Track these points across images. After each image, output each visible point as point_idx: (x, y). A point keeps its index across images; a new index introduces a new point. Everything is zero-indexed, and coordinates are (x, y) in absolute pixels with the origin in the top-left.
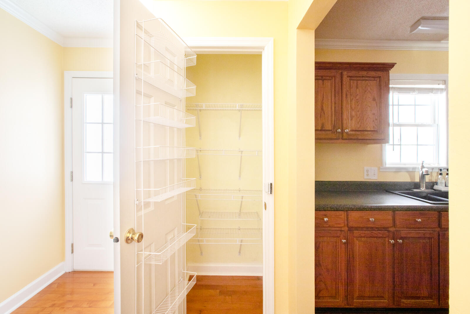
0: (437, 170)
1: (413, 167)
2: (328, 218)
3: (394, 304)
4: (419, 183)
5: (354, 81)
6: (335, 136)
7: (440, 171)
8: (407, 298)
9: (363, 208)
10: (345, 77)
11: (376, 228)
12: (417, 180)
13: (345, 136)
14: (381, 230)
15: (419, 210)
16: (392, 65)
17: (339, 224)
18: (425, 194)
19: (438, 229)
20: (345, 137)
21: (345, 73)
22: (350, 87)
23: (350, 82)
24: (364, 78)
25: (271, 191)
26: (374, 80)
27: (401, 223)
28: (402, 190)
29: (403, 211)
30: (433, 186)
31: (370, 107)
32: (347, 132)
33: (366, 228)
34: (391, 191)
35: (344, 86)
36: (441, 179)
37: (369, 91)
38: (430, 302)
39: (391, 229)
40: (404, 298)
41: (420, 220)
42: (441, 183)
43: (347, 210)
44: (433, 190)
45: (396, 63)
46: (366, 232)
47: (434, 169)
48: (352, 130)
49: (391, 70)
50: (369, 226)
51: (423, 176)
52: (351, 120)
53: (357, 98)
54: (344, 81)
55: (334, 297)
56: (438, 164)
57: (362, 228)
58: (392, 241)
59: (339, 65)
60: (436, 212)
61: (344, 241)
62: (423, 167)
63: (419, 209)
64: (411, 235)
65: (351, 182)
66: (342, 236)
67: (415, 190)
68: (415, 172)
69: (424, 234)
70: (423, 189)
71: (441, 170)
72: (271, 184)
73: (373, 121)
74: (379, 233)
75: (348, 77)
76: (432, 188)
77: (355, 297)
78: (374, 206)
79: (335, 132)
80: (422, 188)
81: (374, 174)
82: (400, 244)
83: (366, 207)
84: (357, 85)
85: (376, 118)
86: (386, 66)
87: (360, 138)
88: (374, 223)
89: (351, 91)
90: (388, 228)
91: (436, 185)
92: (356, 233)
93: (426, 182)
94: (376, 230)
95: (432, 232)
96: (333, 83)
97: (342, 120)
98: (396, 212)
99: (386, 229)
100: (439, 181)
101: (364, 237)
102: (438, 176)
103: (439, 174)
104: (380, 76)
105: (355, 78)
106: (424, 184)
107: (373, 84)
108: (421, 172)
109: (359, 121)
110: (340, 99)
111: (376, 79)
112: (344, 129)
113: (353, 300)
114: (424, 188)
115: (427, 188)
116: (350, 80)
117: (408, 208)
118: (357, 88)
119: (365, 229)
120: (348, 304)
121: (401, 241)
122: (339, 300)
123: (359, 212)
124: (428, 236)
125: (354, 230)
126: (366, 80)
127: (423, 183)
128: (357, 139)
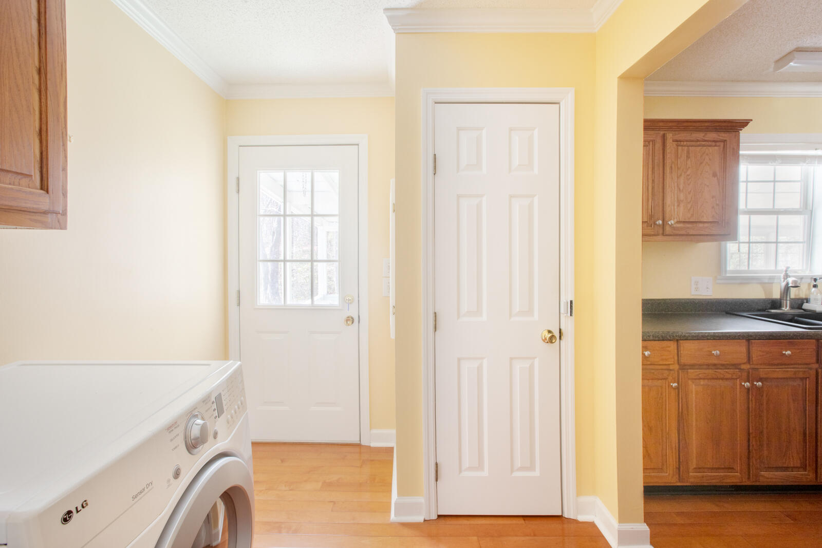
0: (809, 281)
1: (770, 276)
2: (650, 352)
3: (749, 478)
4: (780, 299)
5: (684, 147)
6: (652, 230)
7: (813, 281)
8: (769, 469)
9: (702, 336)
10: (669, 142)
11: (723, 365)
12: (776, 295)
13: (668, 230)
14: (728, 369)
15: (787, 338)
16: (744, 123)
17: (666, 360)
18: (790, 316)
19: (816, 366)
20: (667, 233)
21: (670, 136)
22: (677, 157)
23: (678, 149)
24: (698, 143)
25: (571, 312)
26: (715, 146)
27: (760, 357)
28: (753, 311)
29: (763, 339)
30: (802, 304)
31: (708, 186)
32: (672, 224)
33: (707, 365)
34: (735, 313)
35: (668, 156)
36: (815, 294)
37: (707, 163)
38: (802, 475)
39: (743, 367)
40: (765, 470)
41: (788, 352)
42: (816, 300)
43: (678, 339)
44: (803, 311)
45: (752, 120)
46: (707, 371)
47: (803, 279)
48: (679, 222)
49: (744, 129)
50: (711, 362)
51: (787, 289)
52: (678, 206)
53: (688, 172)
54: (668, 147)
55: (661, 470)
56: (810, 270)
57: (700, 366)
58: (747, 384)
59: (661, 124)
60: (814, 340)
61: (675, 385)
62: (787, 276)
63: (787, 336)
64: (775, 375)
65: (670, 299)
66: (670, 378)
67: (773, 311)
68: (772, 283)
69: (795, 373)
70: (786, 309)
71: (815, 280)
72: (571, 302)
73: (713, 207)
74: (726, 372)
75: (673, 141)
76: (800, 307)
77: (690, 470)
78: (719, 333)
79: (651, 225)
80: (785, 307)
81: (707, 288)
82: (758, 389)
83: (706, 335)
84: (688, 152)
85: (718, 203)
86: (734, 124)
87: (691, 232)
88: (718, 357)
89: (679, 162)
90: (740, 364)
91: (807, 302)
92: (692, 373)
93: (792, 299)
94: (721, 367)
95: (807, 369)
96: (651, 150)
97: (663, 207)
98: (753, 341)
99: (736, 366)
100: (812, 297)
101: (704, 379)
102: (809, 289)
103: (812, 286)
104: (725, 139)
105: (685, 143)
106: (788, 302)
107: (715, 151)
108: (783, 284)
109: (691, 208)
110: (661, 176)
111: (718, 144)
112: (667, 219)
113: (689, 474)
114: (788, 308)
115: (792, 307)
116: (678, 146)
117: (770, 336)
118: (688, 157)
119: (705, 367)
120: (680, 480)
121: (760, 383)
122: (668, 474)
123: (696, 341)
124: (801, 375)
125: (688, 369)
126: (704, 146)
127: (786, 300)
128: (688, 235)
